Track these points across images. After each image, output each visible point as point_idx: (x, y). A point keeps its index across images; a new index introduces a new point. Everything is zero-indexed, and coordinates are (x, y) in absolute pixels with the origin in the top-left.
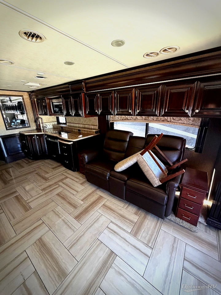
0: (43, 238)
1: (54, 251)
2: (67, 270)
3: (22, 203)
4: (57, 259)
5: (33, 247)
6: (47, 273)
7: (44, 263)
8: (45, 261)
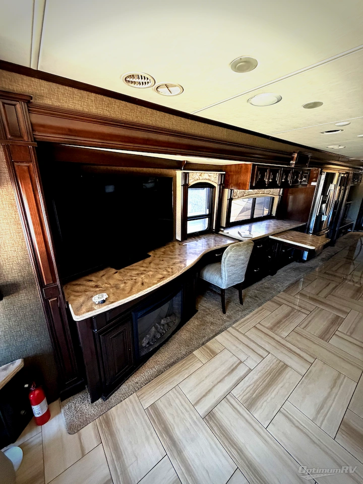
0: (289, 369)
1: (275, 388)
2: (254, 410)
3: (332, 327)
4: (266, 394)
5: (275, 360)
6: (250, 384)
7: (260, 378)
8: (261, 379)
